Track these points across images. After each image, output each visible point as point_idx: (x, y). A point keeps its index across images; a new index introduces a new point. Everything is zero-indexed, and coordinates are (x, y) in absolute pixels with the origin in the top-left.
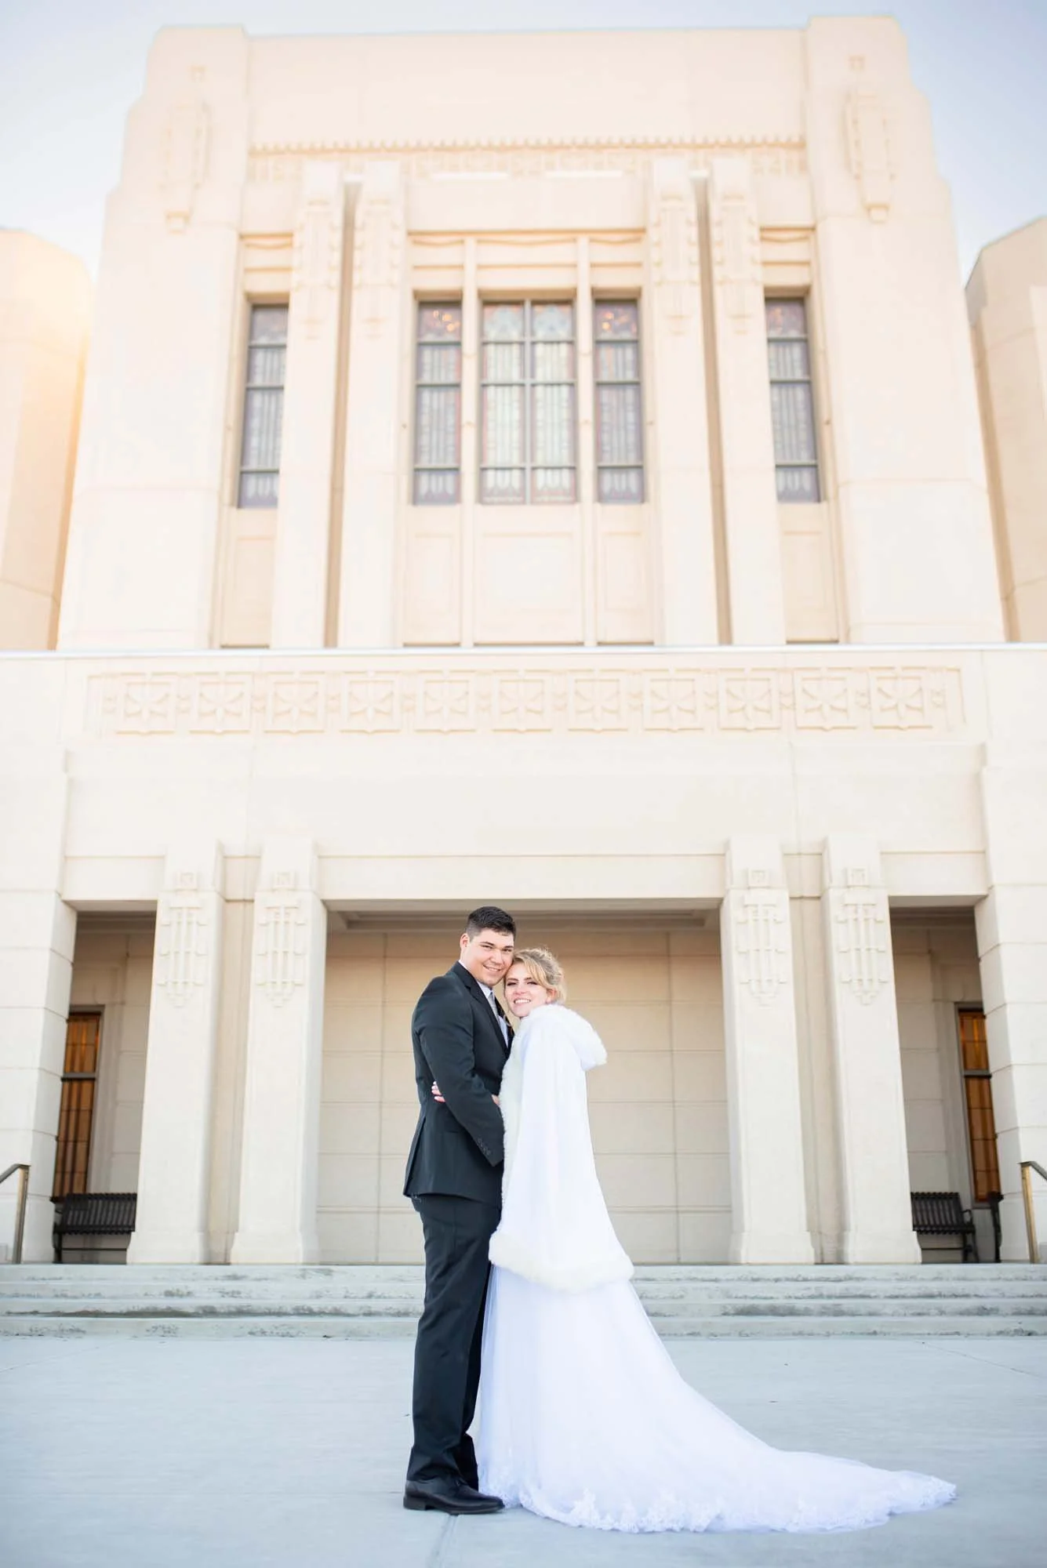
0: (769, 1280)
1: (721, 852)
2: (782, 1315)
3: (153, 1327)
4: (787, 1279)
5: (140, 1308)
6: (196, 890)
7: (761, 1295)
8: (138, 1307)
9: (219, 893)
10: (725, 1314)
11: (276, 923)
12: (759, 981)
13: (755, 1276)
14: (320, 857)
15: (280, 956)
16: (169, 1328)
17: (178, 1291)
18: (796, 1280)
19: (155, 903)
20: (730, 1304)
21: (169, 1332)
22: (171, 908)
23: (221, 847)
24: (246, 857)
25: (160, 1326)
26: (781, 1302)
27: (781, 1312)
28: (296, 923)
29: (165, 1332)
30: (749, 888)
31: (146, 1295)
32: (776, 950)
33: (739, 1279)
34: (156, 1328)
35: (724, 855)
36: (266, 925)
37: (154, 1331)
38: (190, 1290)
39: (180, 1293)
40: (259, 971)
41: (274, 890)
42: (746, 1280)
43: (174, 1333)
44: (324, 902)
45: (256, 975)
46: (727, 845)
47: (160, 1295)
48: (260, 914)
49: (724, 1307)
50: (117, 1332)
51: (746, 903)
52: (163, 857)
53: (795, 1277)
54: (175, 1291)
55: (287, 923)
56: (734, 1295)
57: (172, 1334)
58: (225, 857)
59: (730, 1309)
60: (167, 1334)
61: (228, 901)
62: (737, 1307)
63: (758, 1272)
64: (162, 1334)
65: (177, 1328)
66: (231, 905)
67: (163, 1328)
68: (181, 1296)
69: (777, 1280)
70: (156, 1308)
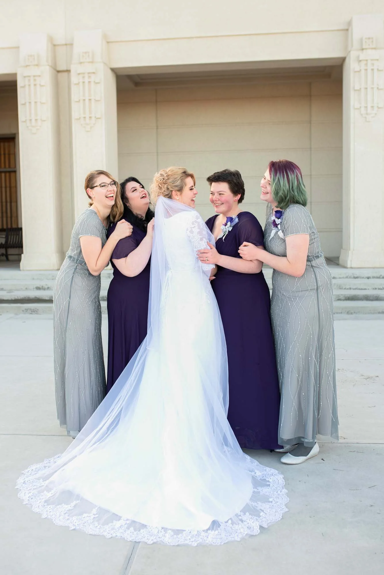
0: (363, 278)
1: (346, 28)
2: (372, 300)
3: (25, 309)
4: (374, 277)
5: (21, 297)
6: (37, 65)
7: (359, 287)
8: (20, 297)
9: (51, 66)
10: (339, 300)
11: (84, 82)
12: (366, 107)
13: (355, 276)
14: (108, 42)
15: (87, 101)
16: (34, 309)
17: (42, 287)
18: (379, 278)
19: (15, 75)
20: (342, 295)
21: (34, 312)
22: (25, 77)
23: (51, 39)
24: (66, 45)
25: (29, 309)
26: (370, 292)
27: (371, 298)
28: (94, 82)
29: (32, 312)
30: (363, 49)
31: (26, 289)
32: (378, 88)
33: (347, 277)
34: (27, 310)
35: (347, 30)
36: (78, 84)
37: (26, 311)
38: (49, 286)
39: (44, 288)
40: (76, 111)
41: (81, 63)
42: (350, 277)
43: (37, 312)
44: (113, 70)
45: (75, 115)
46: (350, 23)
47: (34, 289)
48: (74, 79)
49: (338, 296)
50: (7, 312)
51: (360, 59)
52: (18, 48)
53: (378, 276)
54: (41, 287)
55: (89, 82)
56: (344, 288)
57: (36, 312)
58: (55, 45)
59: (342, 297)
60: (33, 313)
61: (59, 72)
62: (346, 296)
63: (357, 273)
64: (31, 312)
65: (38, 310)
66: (60, 74)
67: (31, 309)
68: (44, 289)
69: (368, 278)
70: (29, 298)
